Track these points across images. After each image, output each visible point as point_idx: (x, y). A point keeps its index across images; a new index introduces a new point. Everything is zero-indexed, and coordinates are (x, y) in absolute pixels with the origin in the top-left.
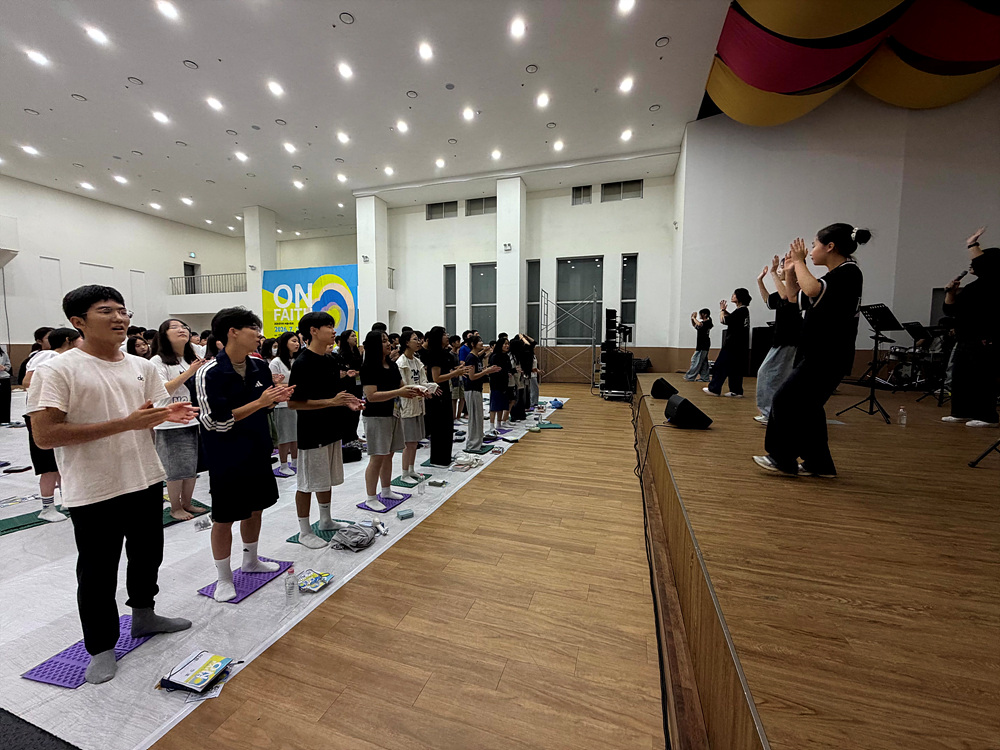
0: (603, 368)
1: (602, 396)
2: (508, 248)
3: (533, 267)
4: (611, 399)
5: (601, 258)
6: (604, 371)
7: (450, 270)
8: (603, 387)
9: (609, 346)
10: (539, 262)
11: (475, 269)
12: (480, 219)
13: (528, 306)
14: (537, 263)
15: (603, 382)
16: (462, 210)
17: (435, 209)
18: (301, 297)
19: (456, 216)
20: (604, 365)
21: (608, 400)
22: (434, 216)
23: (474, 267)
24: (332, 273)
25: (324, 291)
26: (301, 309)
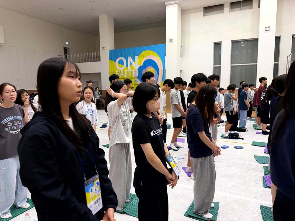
2: (267, 29)
7: (218, 45)
10: (280, 37)
11: (234, 44)
18: (131, 64)
19: (223, 12)
22: (207, 14)
24: (150, 50)
25: (145, 60)
26: (131, 70)
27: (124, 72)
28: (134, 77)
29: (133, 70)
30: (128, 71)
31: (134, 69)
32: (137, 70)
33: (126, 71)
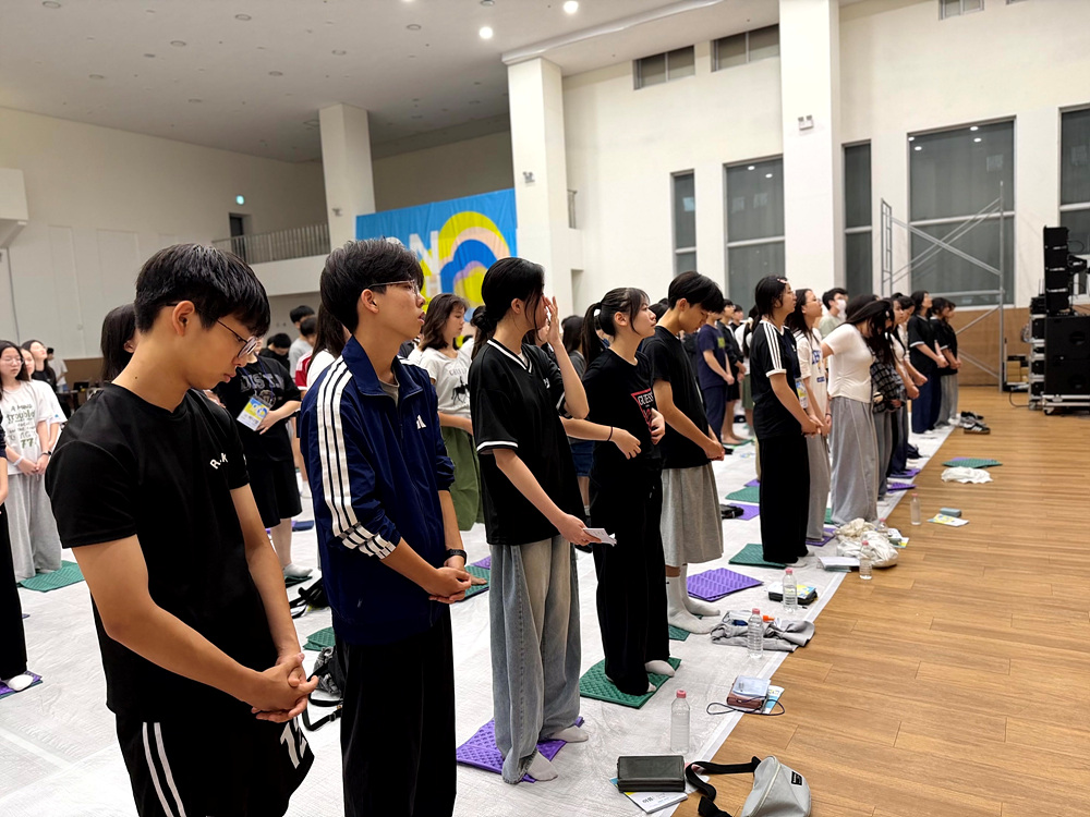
0: (1039, 350)
1: (1038, 408)
2: (806, 124)
3: (856, 158)
4: (1060, 412)
5: (1009, 123)
6: (1040, 356)
7: (684, 182)
8: (1037, 389)
9: (1051, 303)
10: (869, 145)
11: (735, 174)
12: (744, 74)
13: (848, 236)
14: (865, 147)
15: (1039, 378)
16: (703, 60)
17: (650, 66)
19: (693, 73)
20: (1040, 343)
21: (1052, 414)
22: (647, 79)
23: (730, 169)
24: (471, 209)
25: (459, 243)
32: (438, 278)
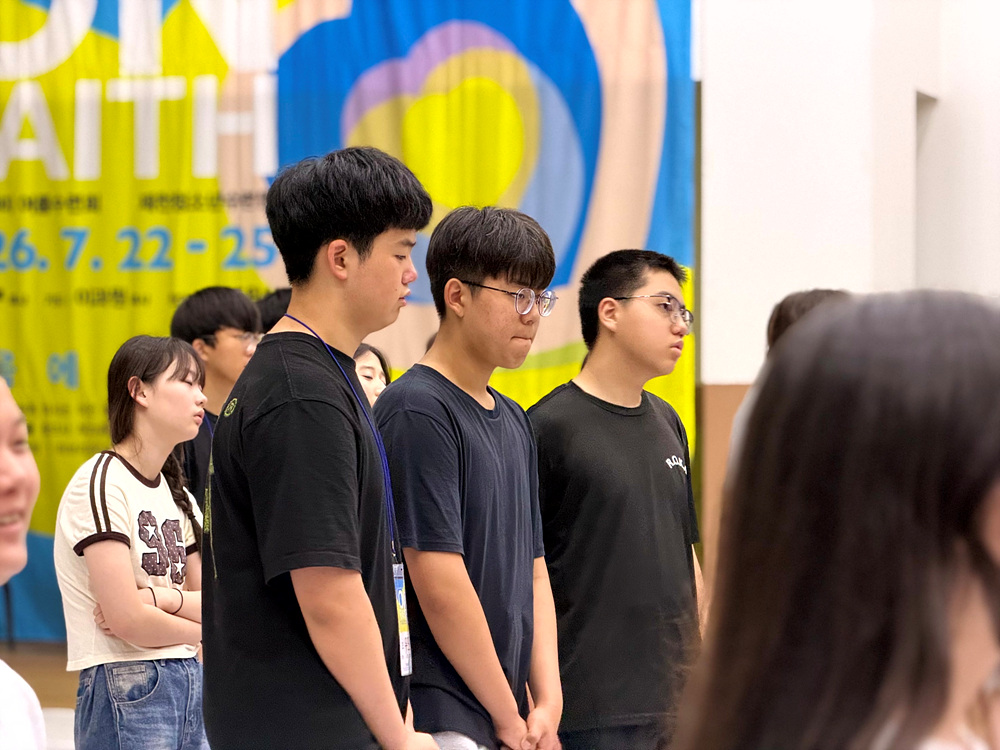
26: (173, 88)
27: (57, 113)
28: (207, 190)
29: (208, 86)
30: (123, 90)
31: (218, 66)
32: (264, 89)
33: (86, 91)
